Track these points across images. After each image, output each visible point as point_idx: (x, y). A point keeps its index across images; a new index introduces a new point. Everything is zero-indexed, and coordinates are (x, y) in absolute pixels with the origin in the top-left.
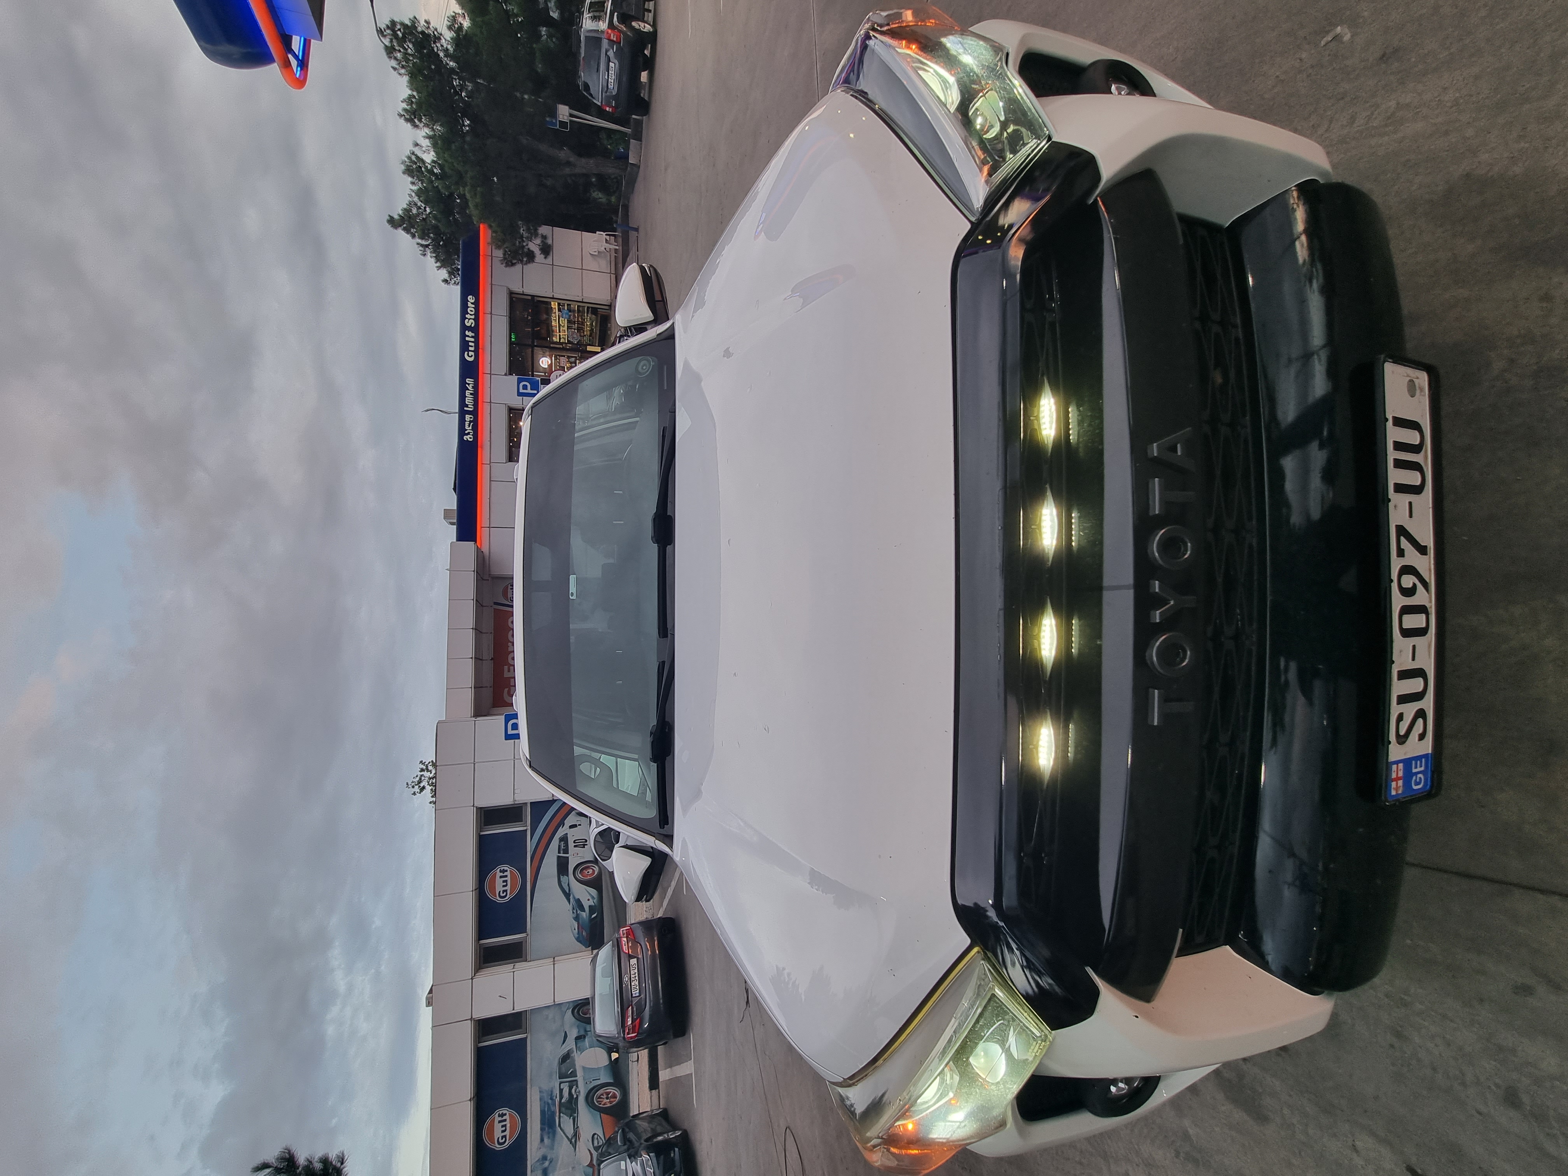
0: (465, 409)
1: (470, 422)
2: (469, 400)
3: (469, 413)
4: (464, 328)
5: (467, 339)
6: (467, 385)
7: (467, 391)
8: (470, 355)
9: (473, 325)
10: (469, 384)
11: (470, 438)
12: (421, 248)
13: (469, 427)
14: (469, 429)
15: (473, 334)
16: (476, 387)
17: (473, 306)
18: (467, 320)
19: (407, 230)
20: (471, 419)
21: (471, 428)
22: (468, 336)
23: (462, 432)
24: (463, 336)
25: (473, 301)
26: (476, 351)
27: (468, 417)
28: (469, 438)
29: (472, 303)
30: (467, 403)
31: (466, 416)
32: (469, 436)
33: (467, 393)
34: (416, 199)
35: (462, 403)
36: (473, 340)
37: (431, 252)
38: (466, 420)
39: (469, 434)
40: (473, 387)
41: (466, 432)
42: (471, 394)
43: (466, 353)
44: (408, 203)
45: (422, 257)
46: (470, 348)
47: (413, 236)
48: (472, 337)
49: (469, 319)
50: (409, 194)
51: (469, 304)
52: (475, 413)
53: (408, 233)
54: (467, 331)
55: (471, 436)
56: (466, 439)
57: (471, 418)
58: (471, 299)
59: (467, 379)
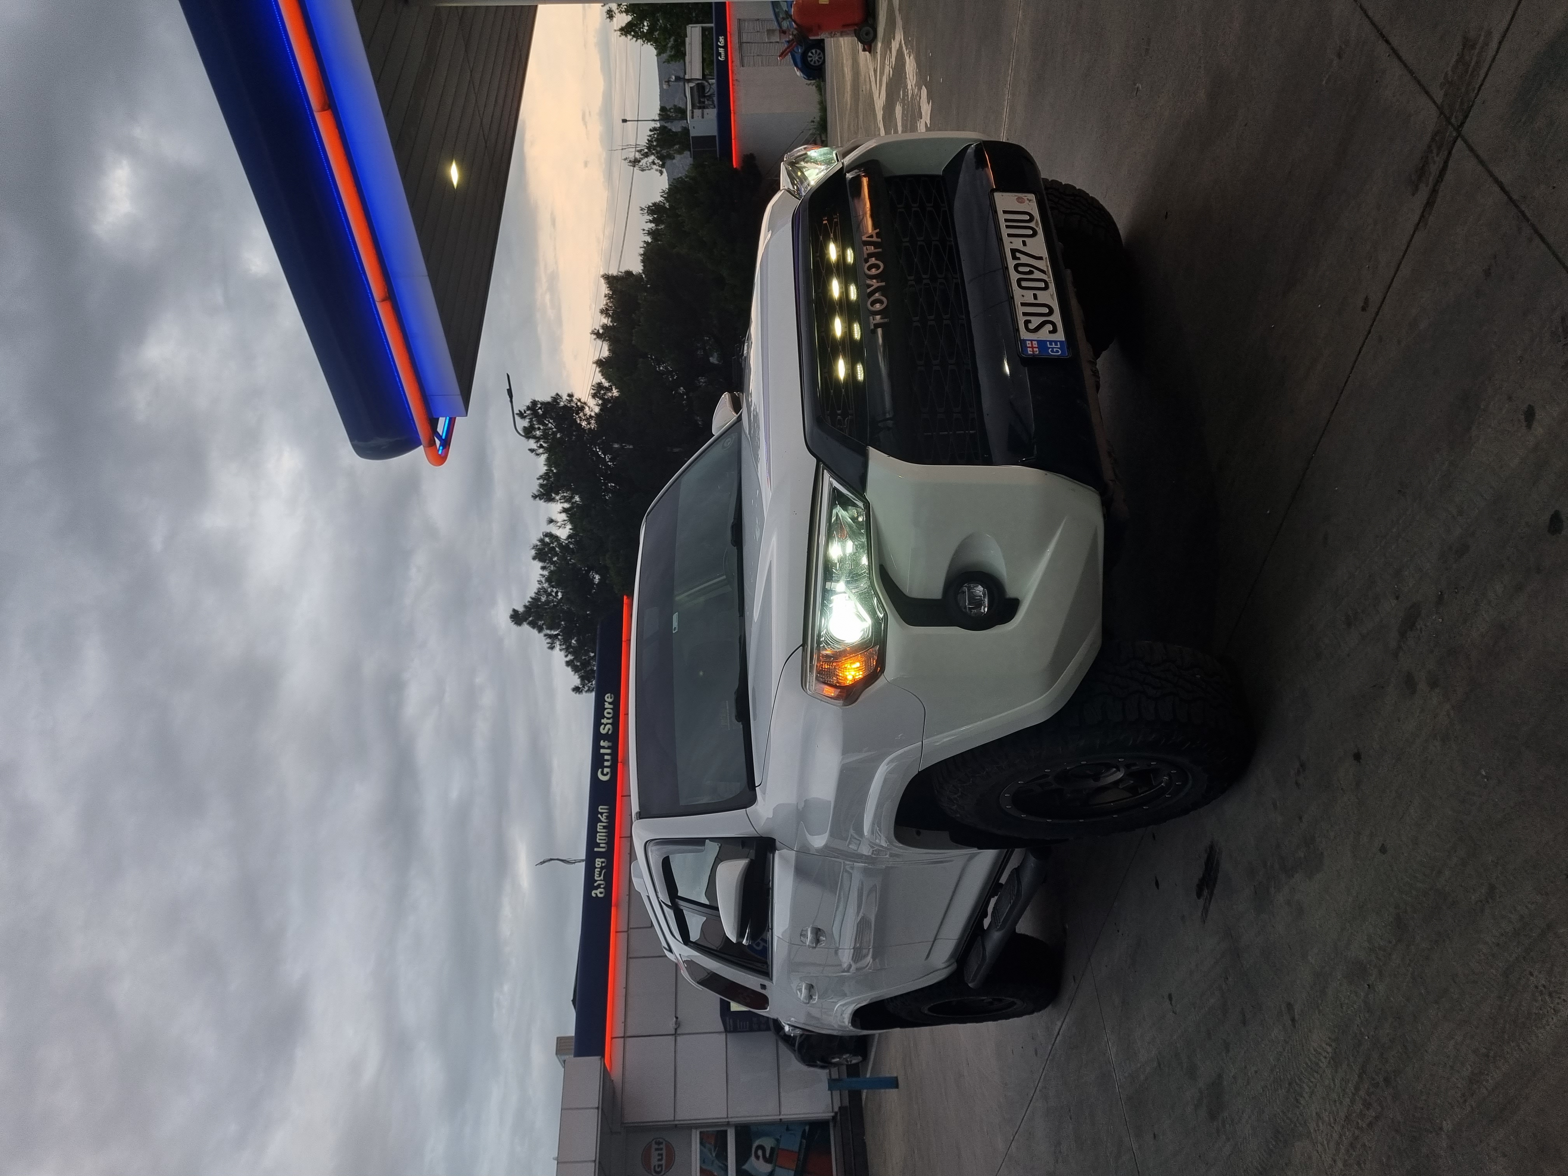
0: (596, 849)
1: (602, 868)
2: (601, 837)
3: (600, 855)
4: (597, 737)
5: (602, 751)
6: (599, 816)
7: (599, 824)
8: (605, 772)
9: (610, 732)
10: (602, 814)
11: (601, 893)
12: (549, 640)
13: (600, 876)
14: (599, 879)
15: (610, 744)
16: (611, 817)
17: (611, 706)
18: (602, 726)
19: (533, 625)
20: (603, 865)
21: (602, 877)
22: (604, 747)
23: (589, 883)
24: (596, 747)
25: (610, 700)
26: (614, 768)
27: (598, 862)
28: (598, 893)
29: (610, 703)
30: (598, 841)
31: (597, 860)
32: (600, 890)
33: (598, 827)
34: (546, 585)
35: (592, 842)
36: (608, 751)
37: (560, 645)
38: (597, 866)
39: (599, 886)
40: (607, 817)
41: (595, 884)
42: (604, 827)
43: (600, 770)
44: (536, 591)
45: (550, 651)
46: (606, 764)
47: (540, 630)
48: (608, 748)
49: (605, 725)
50: (538, 581)
51: (607, 705)
52: (609, 855)
53: (534, 627)
54: (602, 741)
55: (602, 890)
56: (594, 895)
57: (602, 862)
58: (608, 698)
59: (600, 807)
